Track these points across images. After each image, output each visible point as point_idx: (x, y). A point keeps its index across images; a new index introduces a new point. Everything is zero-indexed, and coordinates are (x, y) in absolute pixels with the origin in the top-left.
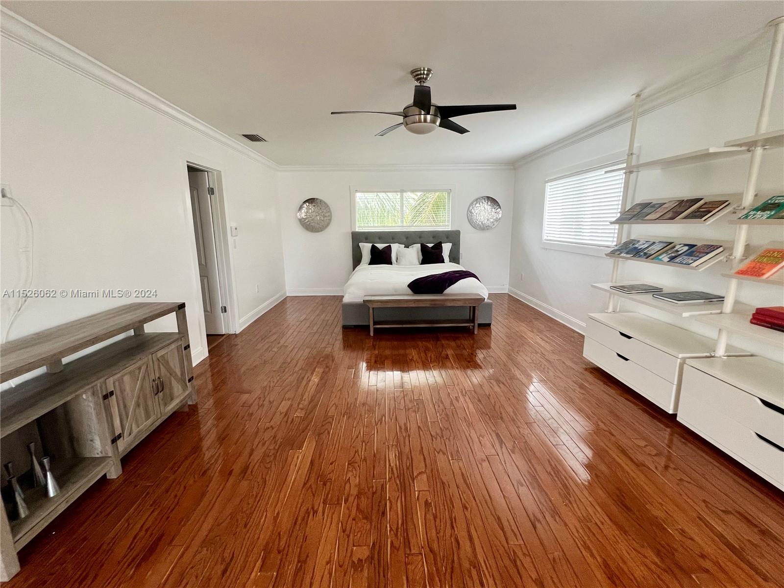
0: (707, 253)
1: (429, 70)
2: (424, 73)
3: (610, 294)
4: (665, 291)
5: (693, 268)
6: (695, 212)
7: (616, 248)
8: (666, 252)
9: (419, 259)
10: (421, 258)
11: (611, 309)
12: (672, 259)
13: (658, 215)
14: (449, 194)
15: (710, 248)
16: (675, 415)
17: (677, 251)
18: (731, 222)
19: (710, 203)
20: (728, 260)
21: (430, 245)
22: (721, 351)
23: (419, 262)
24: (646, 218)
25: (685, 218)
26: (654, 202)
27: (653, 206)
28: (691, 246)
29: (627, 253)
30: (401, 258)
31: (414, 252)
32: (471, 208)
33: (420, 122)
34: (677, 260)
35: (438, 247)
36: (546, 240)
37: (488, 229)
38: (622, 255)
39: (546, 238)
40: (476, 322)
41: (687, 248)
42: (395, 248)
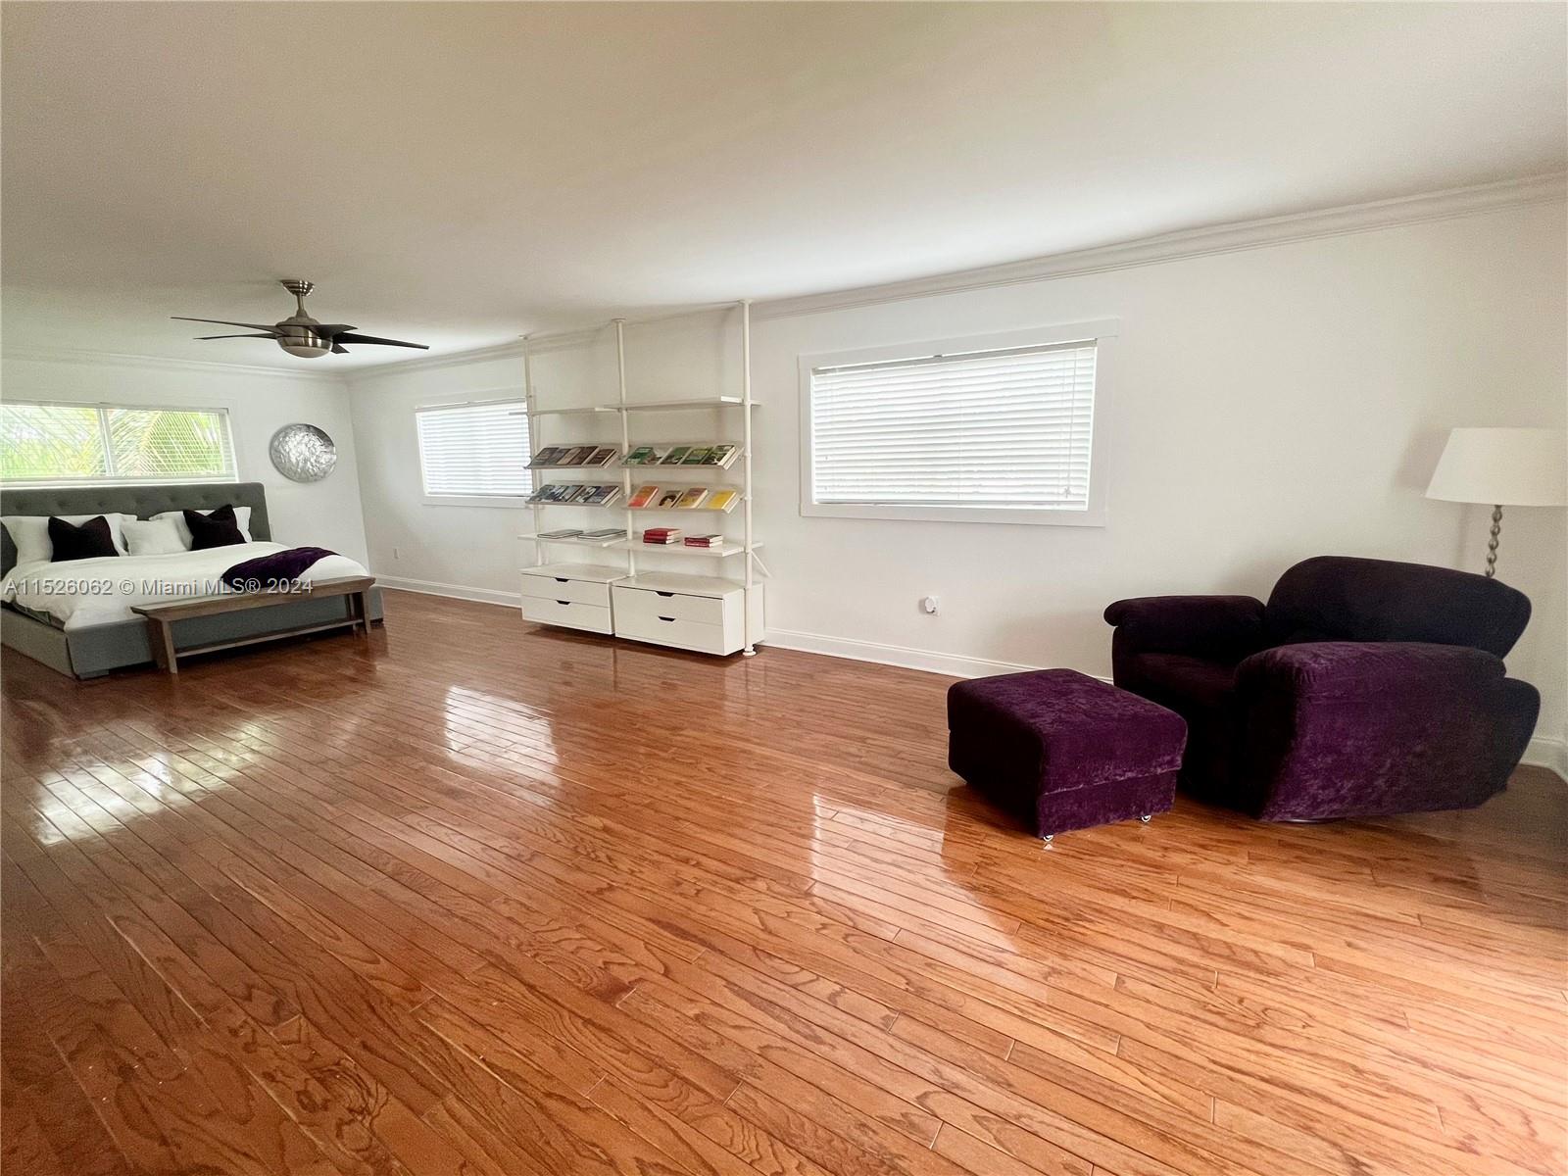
0: (609, 493)
1: (310, 286)
2: (303, 288)
3: (537, 542)
4: (585, 532)
5: (602, 505)
6: (595, 457)
7: (534, 495)
8: (580, 494)
9: (182, 540)
10: (189, 538)
11: (540, 563)
12: (586, 500)
13: (568, 460)
14: (222, 416)
15: (610, 488)
16: (614, 635)
17: (588, 493)
18: (619, 467)
19: (604, 450)
20: (624, 497)
21: (205, 513)
22: (632, 573)
23: (185, 545)
24: (559, 463)
25: (589, 463)
26: (561, 447)
27: (561, 451)
28: (598, 488)
29: (547, 498)
30: (137, 541)
31: (168, 528)
32: (276, 443)
33: (307, 345)
34: (591, 500)
35: (226, 514)
36: (430, 493)
37: (316, 480)
38: (543, 500)
39: (430, 490)
40: (366, 616)
41: (594, 490)
42: (116, 522)
